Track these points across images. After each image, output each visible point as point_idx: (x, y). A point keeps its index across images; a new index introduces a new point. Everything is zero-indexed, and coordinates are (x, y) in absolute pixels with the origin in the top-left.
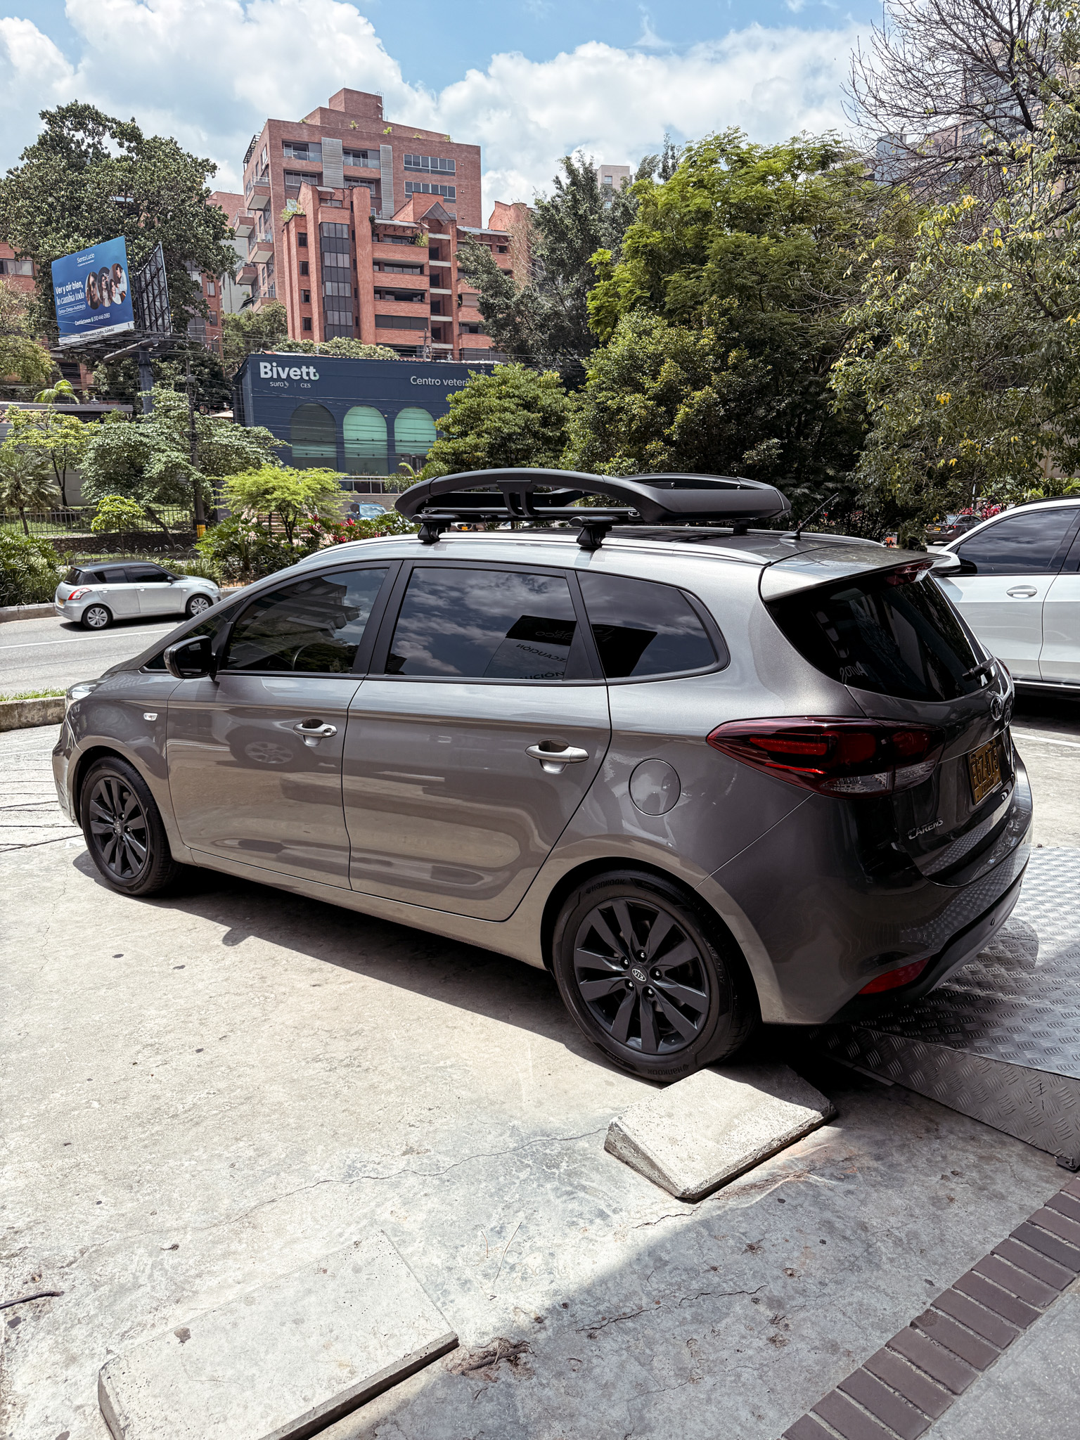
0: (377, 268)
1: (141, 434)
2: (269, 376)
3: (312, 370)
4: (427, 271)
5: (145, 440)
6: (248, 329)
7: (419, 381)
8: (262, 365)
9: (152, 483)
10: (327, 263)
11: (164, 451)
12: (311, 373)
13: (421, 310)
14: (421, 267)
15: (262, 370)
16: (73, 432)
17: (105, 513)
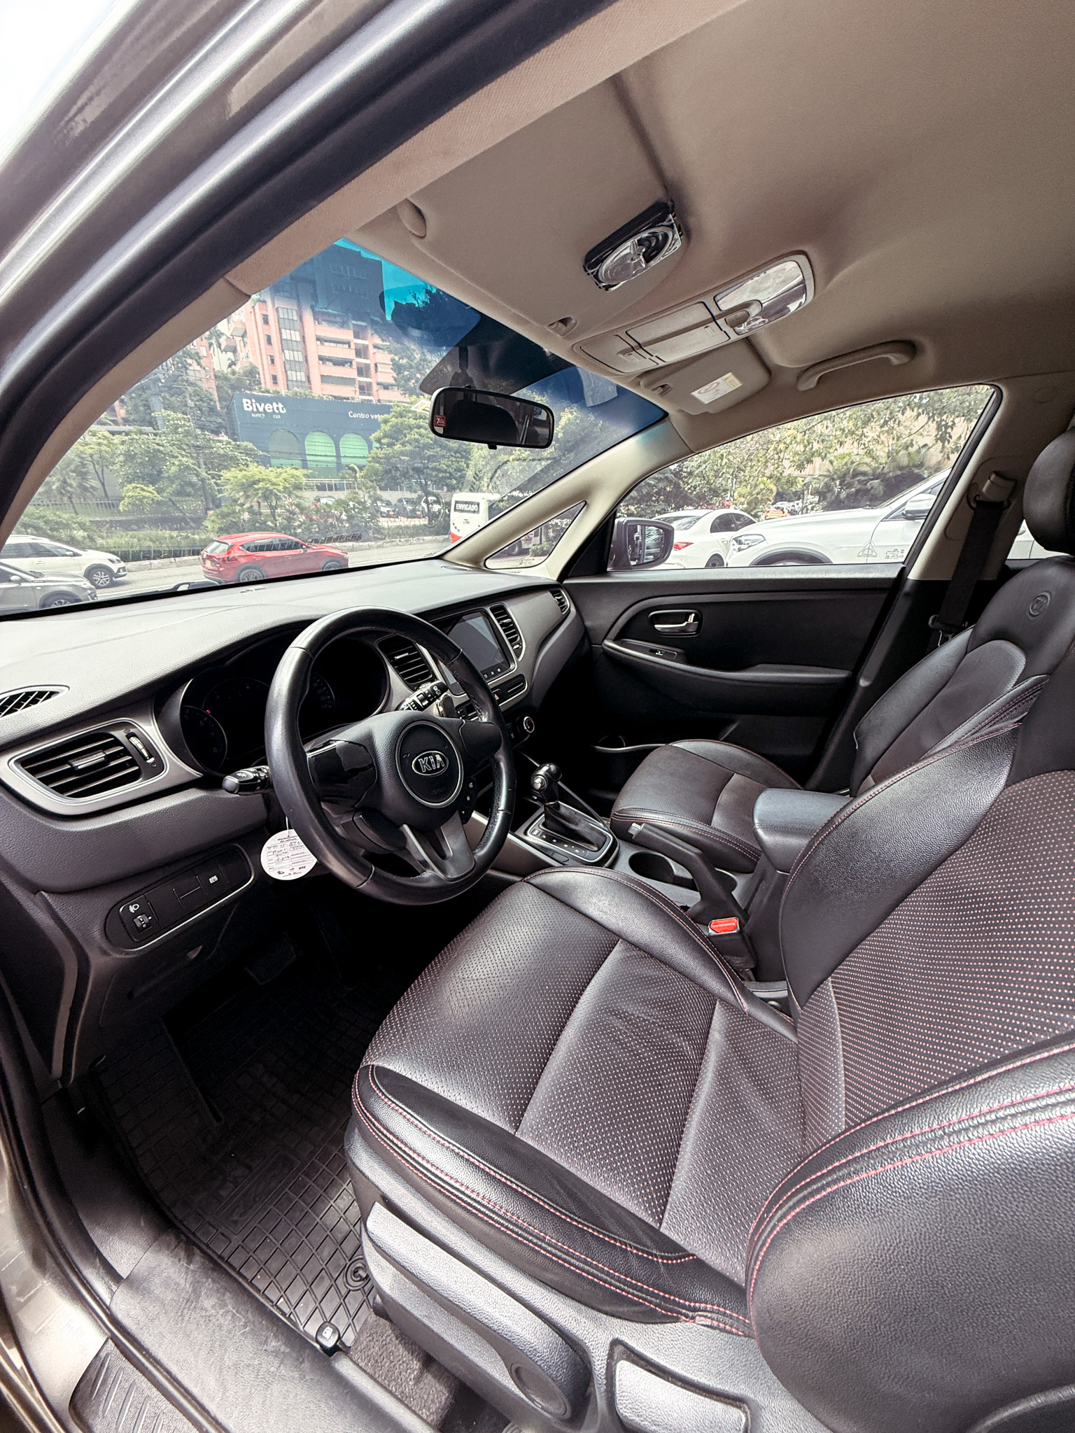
0: (319, 343)
1: (158, 444)
2: (250, 409)
3: (280, 406)
4: (353, 346)
5: (161, 448)
6: (233, 382)
7: (354, 416)
8: (244, 401)
9: (171, 480)
10: (284, 337)
11: (177, 457)
12: (279, 407)
13: (351, 373)
14: (349, 343)
15: (245, 405)
16: (105, 442)
17: (129, 497)
